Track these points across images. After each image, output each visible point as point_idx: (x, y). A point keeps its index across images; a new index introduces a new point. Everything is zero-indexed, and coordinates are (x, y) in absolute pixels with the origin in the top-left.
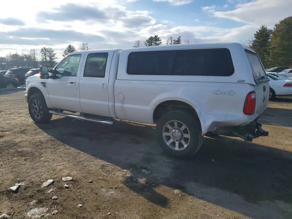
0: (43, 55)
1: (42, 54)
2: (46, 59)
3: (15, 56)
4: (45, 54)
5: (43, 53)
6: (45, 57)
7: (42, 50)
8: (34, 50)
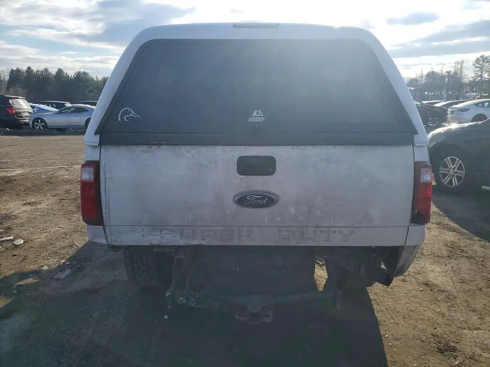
0: (478, 69)
1: (476, 67)
2: (481, 76)
3: (432, 75)
4: (481, 68)
5: (477, 65)
6: (479, 73)
7: (477, 61)
8: (463, 62)
